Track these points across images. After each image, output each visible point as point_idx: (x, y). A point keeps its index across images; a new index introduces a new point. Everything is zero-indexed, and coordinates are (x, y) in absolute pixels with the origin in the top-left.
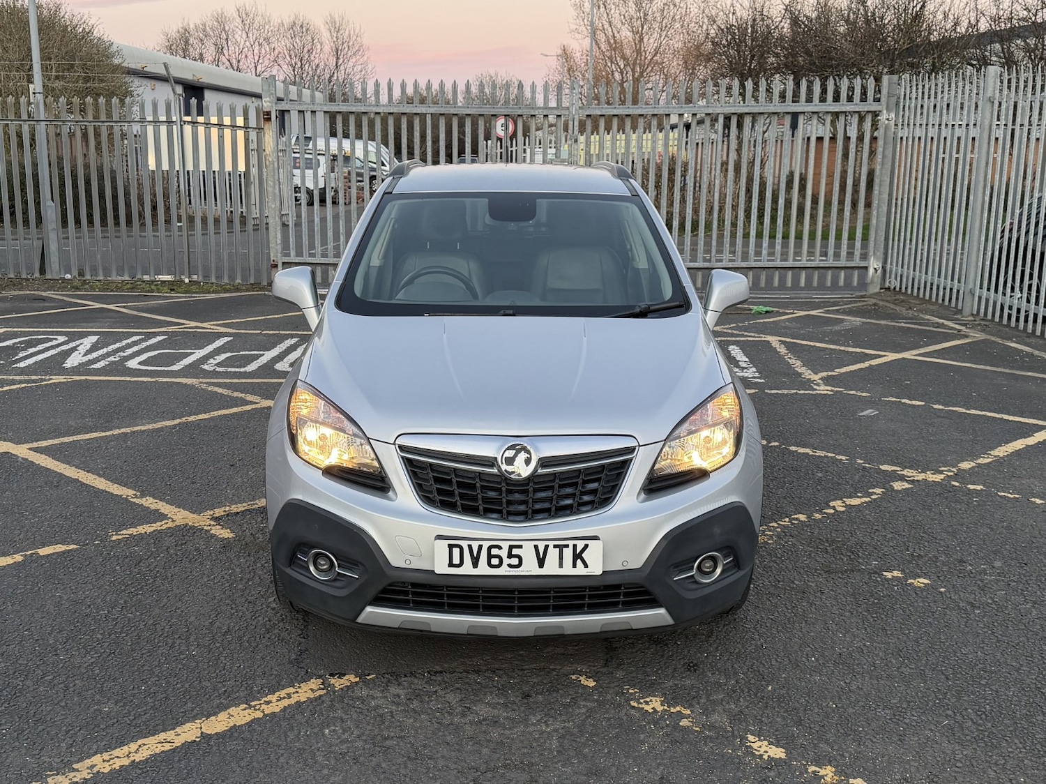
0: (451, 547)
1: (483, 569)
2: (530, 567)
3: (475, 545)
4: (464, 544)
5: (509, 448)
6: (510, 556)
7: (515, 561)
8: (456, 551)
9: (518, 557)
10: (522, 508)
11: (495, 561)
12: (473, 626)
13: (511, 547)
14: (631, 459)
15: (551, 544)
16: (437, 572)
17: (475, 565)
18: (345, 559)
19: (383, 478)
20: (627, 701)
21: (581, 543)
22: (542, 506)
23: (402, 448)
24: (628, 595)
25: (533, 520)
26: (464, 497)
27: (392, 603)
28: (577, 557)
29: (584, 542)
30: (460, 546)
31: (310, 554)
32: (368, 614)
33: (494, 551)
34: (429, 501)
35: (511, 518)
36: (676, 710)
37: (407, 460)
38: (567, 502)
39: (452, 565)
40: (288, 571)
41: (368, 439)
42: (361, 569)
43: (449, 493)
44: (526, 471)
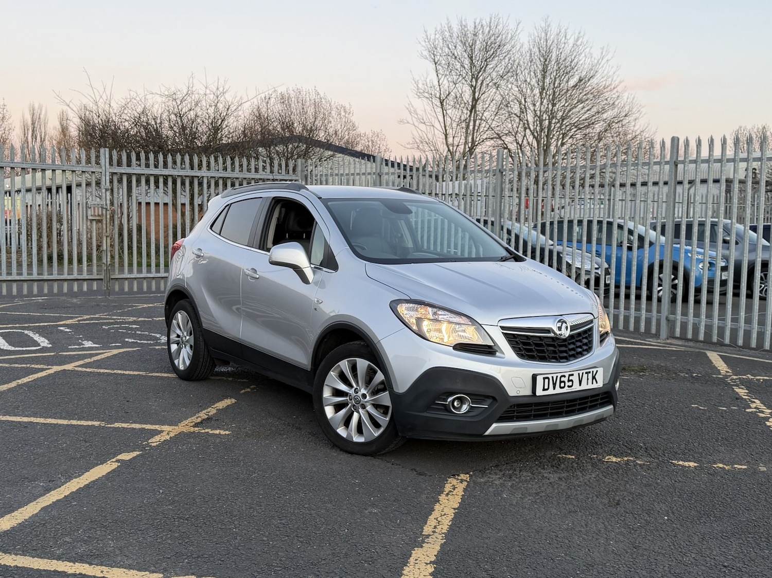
0: (544, 379)
1: (558, 390)
2: (576, 387)
3: (555, 376)
4: (550, 376)
5: (558, 322)
6: (569, 381)
7: (570, 384)
8: (546, 381)
9: (572, 381)
10: (565, 355)
11: (562, 385)
13: (570, 375)
14: (593, 326)
15: (585, 371)
16: (537, 394)
17: (554, 388)
18: (476, 397)
19: (490, 347)
20: (600, 460)
21: (595, 370)
22: (572, 353)
23: (502, 328)
24: (602, 399)
25: (570, 361)
26: (538, 351)
27: (505, 419)
28: (594, 378)
29: (597, 369)
30: (548, 378)
31: (450, 399)
32: (495, 428)
33: (563, 379)
34: (521, 356)
35: (561, 361)
36: (626, 459)
37: (505, 334)
38: (579, 350)
39: (544, 390)
40: (425, 414)
41: (480, 325)
42: (489, 401)
43: (531, 350)
44: (566, 333)
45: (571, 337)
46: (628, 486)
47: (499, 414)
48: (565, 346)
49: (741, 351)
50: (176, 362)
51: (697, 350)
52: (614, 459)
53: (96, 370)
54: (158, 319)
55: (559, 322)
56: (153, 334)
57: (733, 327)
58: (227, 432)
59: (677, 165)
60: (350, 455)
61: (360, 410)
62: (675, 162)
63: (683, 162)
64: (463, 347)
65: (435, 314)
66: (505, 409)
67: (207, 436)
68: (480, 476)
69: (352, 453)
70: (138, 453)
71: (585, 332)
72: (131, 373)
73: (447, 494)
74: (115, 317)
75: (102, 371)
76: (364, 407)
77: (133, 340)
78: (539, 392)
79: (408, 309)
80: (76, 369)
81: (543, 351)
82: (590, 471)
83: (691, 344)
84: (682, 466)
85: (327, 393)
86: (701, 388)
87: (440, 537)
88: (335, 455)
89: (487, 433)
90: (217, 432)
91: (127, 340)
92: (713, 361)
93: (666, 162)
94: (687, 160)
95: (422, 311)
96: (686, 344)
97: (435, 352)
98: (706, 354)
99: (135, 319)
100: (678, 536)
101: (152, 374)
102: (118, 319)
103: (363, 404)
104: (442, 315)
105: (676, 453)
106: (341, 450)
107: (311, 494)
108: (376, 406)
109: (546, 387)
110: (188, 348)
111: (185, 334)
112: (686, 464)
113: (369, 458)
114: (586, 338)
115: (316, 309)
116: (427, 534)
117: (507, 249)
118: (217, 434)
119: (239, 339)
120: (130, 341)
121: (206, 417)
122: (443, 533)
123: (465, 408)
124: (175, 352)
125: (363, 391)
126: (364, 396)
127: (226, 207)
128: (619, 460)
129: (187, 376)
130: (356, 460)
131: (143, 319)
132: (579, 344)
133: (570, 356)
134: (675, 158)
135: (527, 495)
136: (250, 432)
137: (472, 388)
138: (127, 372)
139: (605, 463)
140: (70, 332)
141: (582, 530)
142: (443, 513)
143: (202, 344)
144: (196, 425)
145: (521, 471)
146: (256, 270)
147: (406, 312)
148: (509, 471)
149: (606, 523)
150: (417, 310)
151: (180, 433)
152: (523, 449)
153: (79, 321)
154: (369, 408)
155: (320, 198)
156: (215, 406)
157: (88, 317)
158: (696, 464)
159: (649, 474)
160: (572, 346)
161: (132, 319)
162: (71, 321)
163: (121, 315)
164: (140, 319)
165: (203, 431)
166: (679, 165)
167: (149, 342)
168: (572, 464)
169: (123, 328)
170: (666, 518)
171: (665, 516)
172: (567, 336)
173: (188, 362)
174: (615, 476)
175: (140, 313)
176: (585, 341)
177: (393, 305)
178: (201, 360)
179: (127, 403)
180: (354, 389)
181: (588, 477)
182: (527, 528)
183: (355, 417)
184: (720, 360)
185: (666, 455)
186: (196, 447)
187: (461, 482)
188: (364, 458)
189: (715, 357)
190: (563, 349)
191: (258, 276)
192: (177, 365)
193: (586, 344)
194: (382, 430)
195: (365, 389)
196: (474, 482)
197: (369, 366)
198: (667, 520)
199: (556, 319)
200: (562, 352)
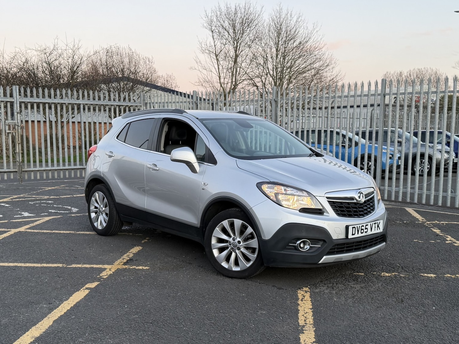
0: (353, 228)
1: (360, 235)
2: (369, 232)
4: (356, 226)
6: (366, 228)
7: (366, 230)
8: (354, 229)
9: (367, 229)
10: (362, 213)
11: (362, 231)
12: (354, 256)
13: (366, 225)
14: (374, 195)
15: (373, 223)
16: (349, 238)
17: (358, 234)
18: (314, 241)
19: (320, 210)
20: (379, 275)
21: (378, 222)
22: (365, 212)
23: (327, 198)
24: (380, 239)
25: (365, 216)
26: (348, 211)
27: (330, 253)
28: (378, 226)
29: (379, 221)
30: (355, 227)
31: (298, 242)
32: (325, 259)
33: (363, 228)
34: (338, 214)
35: (360, 217)
36: (393, 274)
37: (328, 201)
38: (369, 210)
39: (353, 235)
40: (282, 252)
41: (314, 196)
42: (321, 243)
43: (343, 211)
44: (363, 200)
45: (365, 202)
46: (403, 290)
47: (328, 250)
48: (362, 208)
49: (424, 207)
50: (95, 224)
51: (399, 207)
52: (387, 275)
53: (41, 231)
54: (63, 197)
55: (359, 193)
56: (66, 207)
57: (419, 193)
58: (147, 268)
59: (385, 96)
60: (231, 279)
61: (237, 251)
62: (384, 94)
63: (389, 94)
64: (304, 210)
65: (285, 190)
66: (331, 247)
67: (136, 271)
68: (315, 288)
69: (232, 278)
70: (98, 283)
71: (371, 199)
72: (65, 232)
73: (302, 300)
74: (34, 196)
75: (45, 231)
76: (239, 249)
77: (54, 211)
78: (350, 236)
79: (268, 188)
80: (27, 230)
81: (350, 211)
82: (376, 282)
83: (393, 203)
84: (427, 277)
85: (214, 241)
86: (413, 230)
87: (311, 326)
88: (222, 279)
89: (320, 262)
90: (141, 268)
91: (50, 211)
92: (412, 214)
93: (378, 94)
94: (392, 93)
95: (277, 189)
96: (391, 203)
97: (288, 214)
98: (406, 209)
99: (48, 197)
100: (446, 318)
101: (79, 233)
102: (37, 197)
103: (238, 247)
104: (290, 191)
105: (420, 269)
106: (224, 275)
107: (220, 304)
108: (247, 248)
109: (354, 233)
110: (104, 215)
111: (102, 206)
112: (429, 275)
113: (243, 280)
114: (371, 202)
115: (203, 189)
116: (302, 325)
117: (311, 149)
118: (141, 269)
119: (145, 208)
120: (53, 211)
121: (129, 258)
122: (312, 324)
123: (307, 247)
124: (95, 218)
125: (238, 239)
126: (239, 242)
127: (127, 124)
128: (390, 274)
129: (104, 233)
130: (236, 282)
131: (53, 197)
132: (369, 206)
133: (365, 213)
134: (384, 92)
135: (348, 298)
136: (161, 267)
137: (311, 235)
138: (62, 232)
139: (383, 277)
140: (9, 206)
141: (391, 318)
142: (305, 312)
143: (115, 213)
144: (125, 264)
145: (337, 284)
146: (156, 165)
147: (267, 190)
148: (330, 284)
149: (402, 313)
150: (273, 188)
151: (117, 269)
152: (331, 270)
153: (11, 199)
154: (242, 250)
155: (197, 118)
156: (131, 251)
157: (16, 196)
158: (435, 275)
159: (411, 282)
160: (365, 208)
161: (46, 197)
162: (6, 199)
163: (38, 194)
164: (51, 197)
165: (132, 267)
166: (386, 96)
167: (66, 212)
168: (364, 278)
169: (43, 203)
170: (434, 308)
171: (433, 307)
172: (363, 201)
173: (105, 225)
174: (392, 284)
175: (49, 193)
176: (371, 204)
177: (259, 186)
178: (114, 223)
179: (73, 252)
180: (232, 238)
181: (377, 286)
182: (359, 318)
183: (233, 255)
184: (415, 212)
185: (415, 270)
186: (132, 278)
187: (306, 293)
188: (240, 280)
189: (410, 210)
190: (361, 209)
191: (158, 169)
192: (96, 226)
193: (372, 206)
194: (251, 263)
195: (240, 238)
196: (314, 292)
197: (242, 224)
198: (436, 309)
199: (358, 191)
200: (360, 211)
